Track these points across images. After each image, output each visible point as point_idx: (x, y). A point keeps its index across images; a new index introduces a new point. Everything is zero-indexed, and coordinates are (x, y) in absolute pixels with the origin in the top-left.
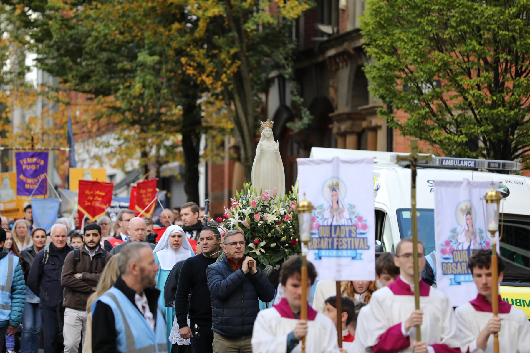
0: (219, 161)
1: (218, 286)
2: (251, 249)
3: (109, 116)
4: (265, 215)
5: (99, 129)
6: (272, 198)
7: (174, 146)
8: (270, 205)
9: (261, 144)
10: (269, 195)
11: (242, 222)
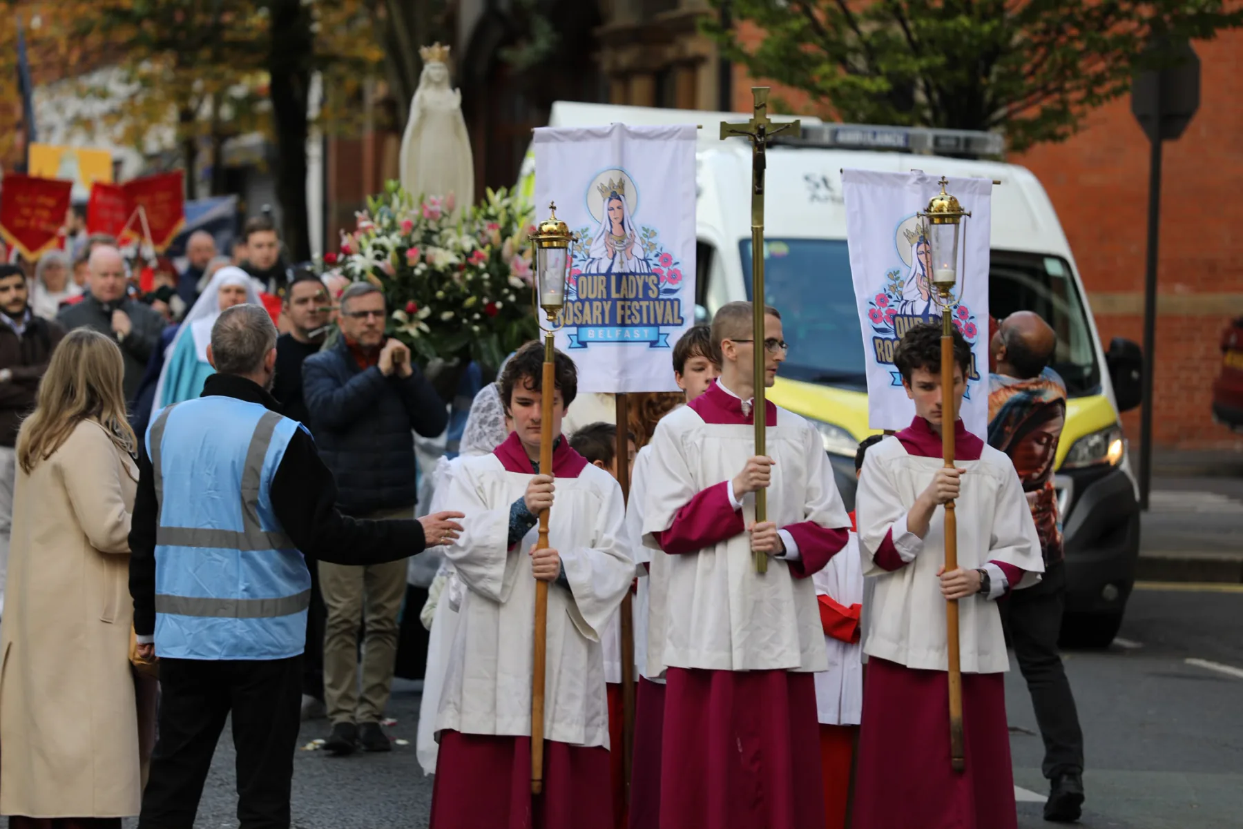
0: (350, 131)
1: (327, 402)
2: (398, 323)
3: (107, 29)
4: (431, 251)
5: (84, 58)
6: (444, 215)
7: (252, 98)
8: (441, 229)
9: (422, 98)
10: (438, 208)
11: (381, 264)
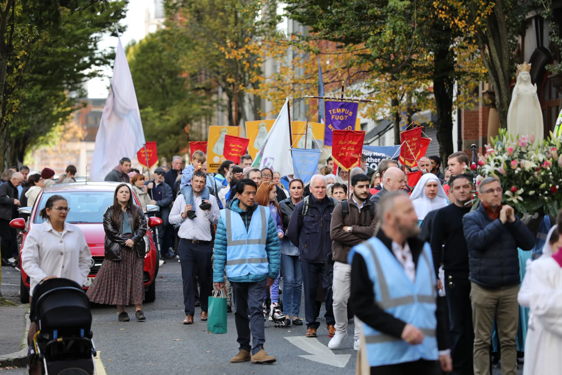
0: (472, 107)
1: (475, 237)
2: (508, 197)
3: (359, 64)
4: (523, 161)
5: (349, 78)
6: (529, 144)
7: (425, 94)
8: (528, 151)
9: (518, 89)
10: (526, 141)
11: (498, 169)
